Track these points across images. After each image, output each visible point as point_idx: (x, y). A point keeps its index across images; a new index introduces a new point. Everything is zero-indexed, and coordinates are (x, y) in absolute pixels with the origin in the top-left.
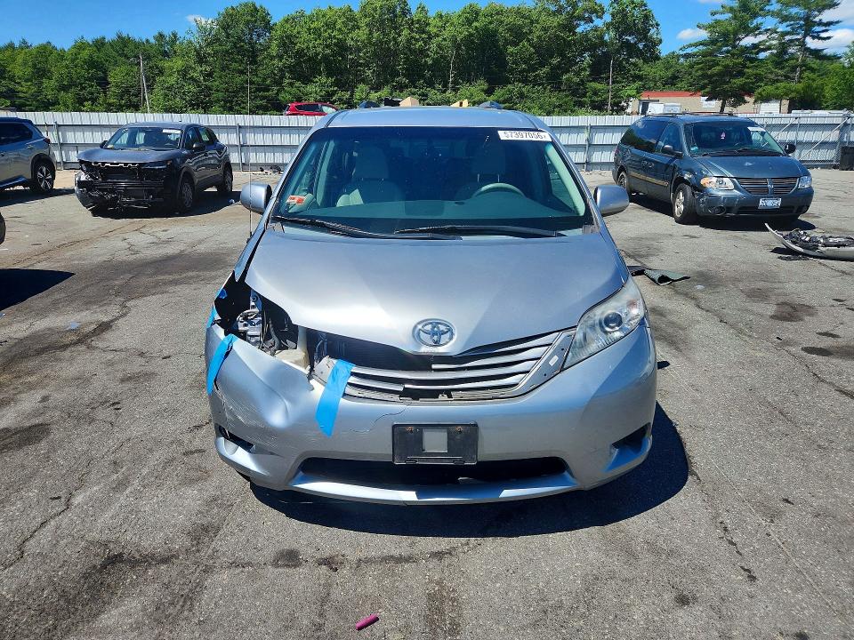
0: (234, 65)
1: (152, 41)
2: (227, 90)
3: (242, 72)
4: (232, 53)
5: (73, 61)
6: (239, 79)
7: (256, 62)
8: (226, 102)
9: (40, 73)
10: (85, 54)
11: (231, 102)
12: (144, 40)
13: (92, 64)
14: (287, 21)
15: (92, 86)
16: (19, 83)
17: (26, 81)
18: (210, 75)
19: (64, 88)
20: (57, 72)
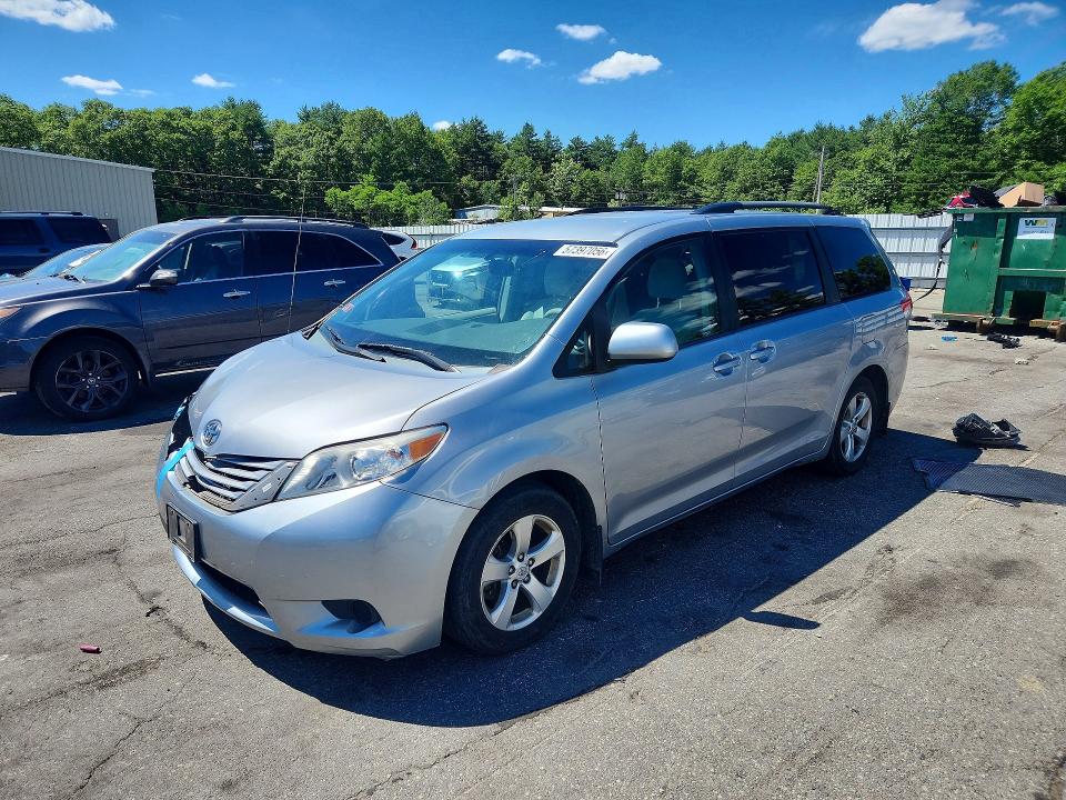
0: (945, 147)
1: (857, 127)
2: (925, 180)
3: (951, 155)
4: (944, 132)
5: (762, 159)
6: (944, 165)
7: (977, 141)
8: (919, 195)
9: (727, 175)
10: (775, 152)
11: (927, 195)
12: (847, 129)
13: (780, 161)
14: (1041, 79)
15: (773, 187)
16: (705, 188)
17: (712, 185)
18: (907, 162)
19: (746, 191)
20: (743, 172)
